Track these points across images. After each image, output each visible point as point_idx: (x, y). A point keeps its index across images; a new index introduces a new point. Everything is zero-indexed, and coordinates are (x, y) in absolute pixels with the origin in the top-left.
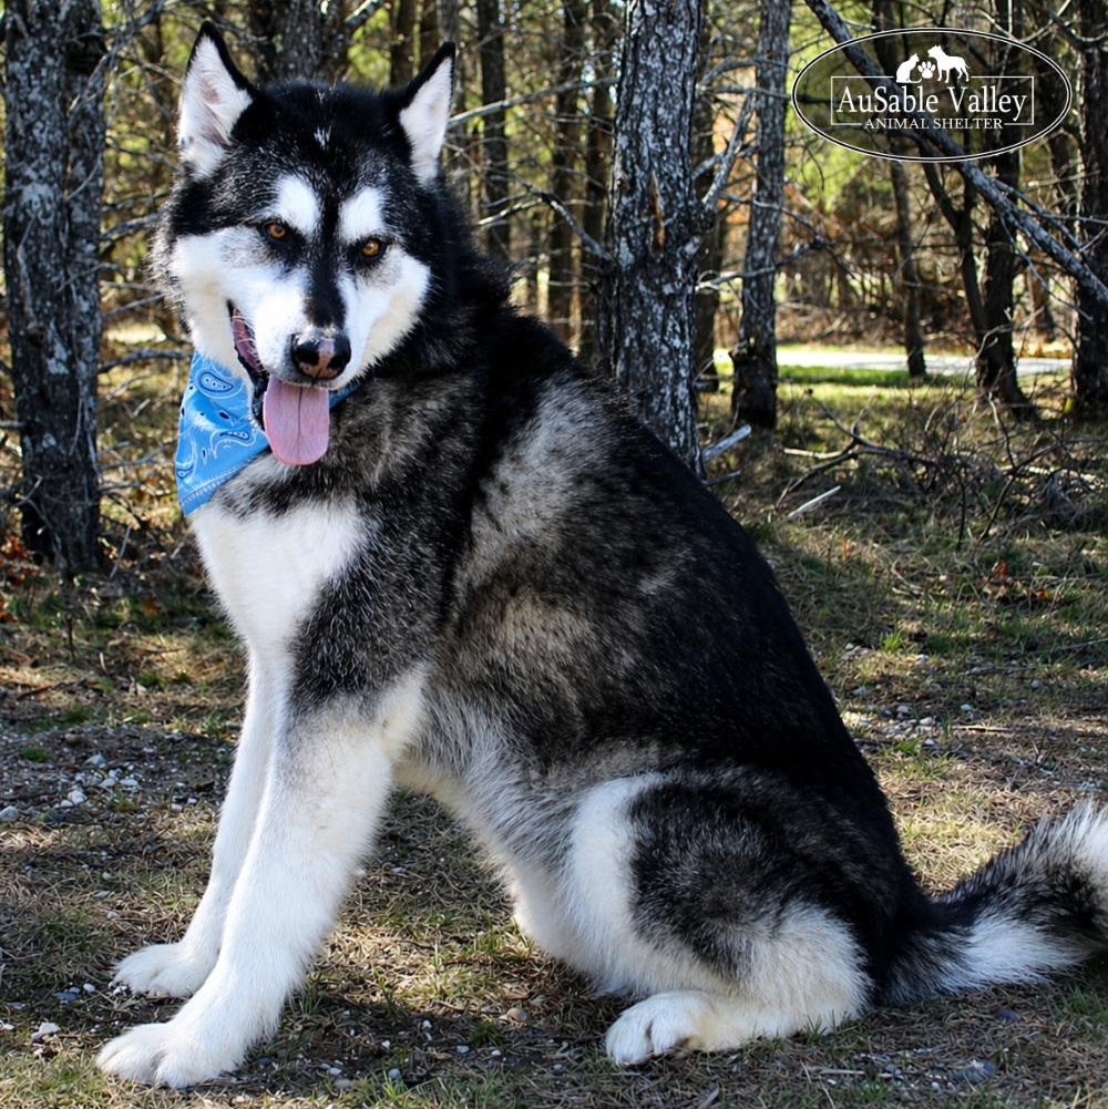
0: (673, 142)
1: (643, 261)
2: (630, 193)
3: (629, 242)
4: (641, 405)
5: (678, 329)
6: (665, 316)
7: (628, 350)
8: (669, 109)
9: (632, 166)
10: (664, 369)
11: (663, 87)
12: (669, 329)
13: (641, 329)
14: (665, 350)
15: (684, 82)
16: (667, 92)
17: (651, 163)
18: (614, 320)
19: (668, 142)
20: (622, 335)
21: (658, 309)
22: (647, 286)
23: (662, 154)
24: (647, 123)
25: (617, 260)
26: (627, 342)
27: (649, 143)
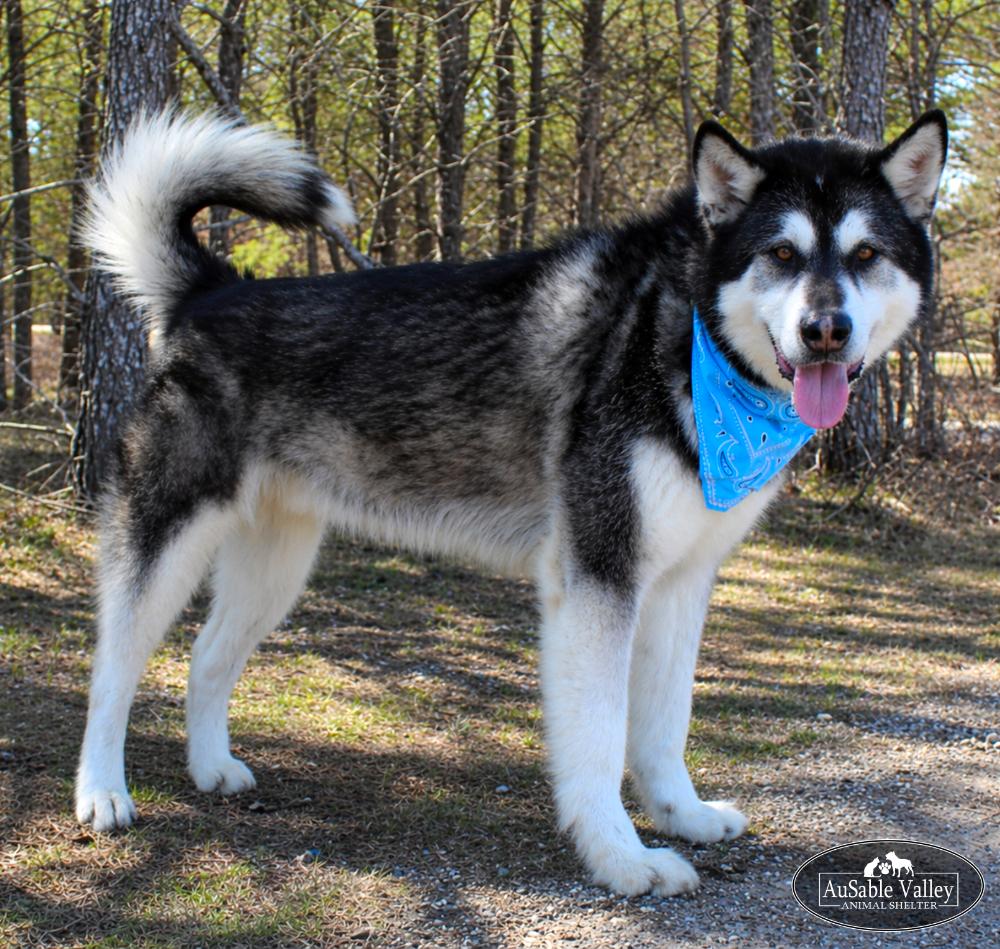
4: (109, 409)
5: (137, 355)
6: (129, 344)
7: (101, 369)
10: (127, 383)
12: (131, 355)
13: (111, 355)
14: (128, 369)
18: (91, 348)
20: (97, 359)
21: (123, 340)
22: (115, 323)
25: (94, 305)
26: (100, 363)
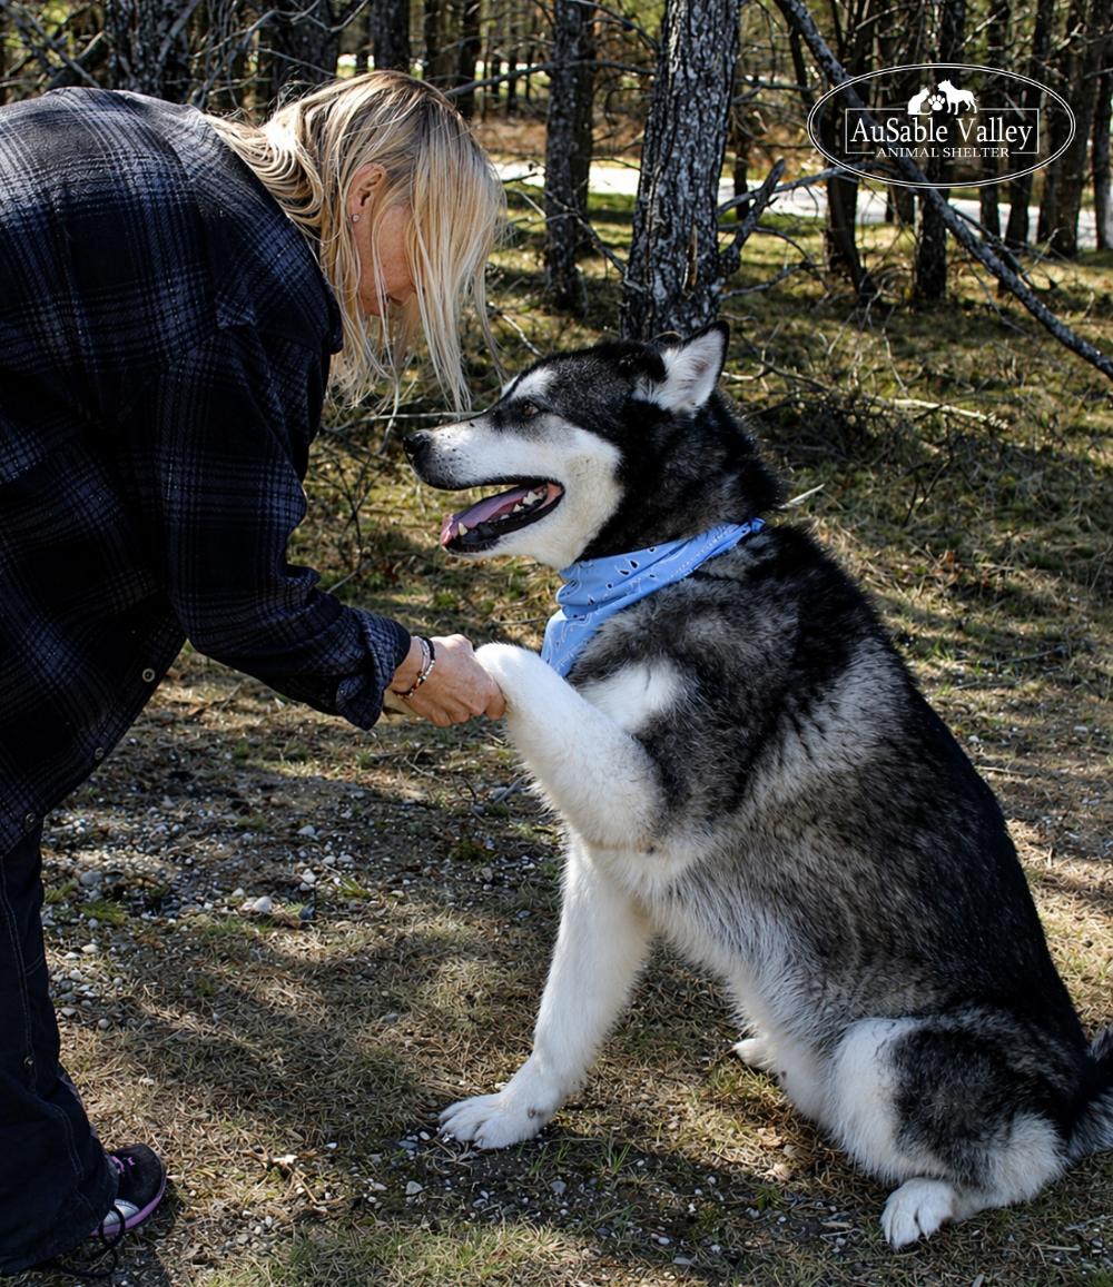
0: (705, 192)
1: (675, 297)
2: (665, 237)
3: (663, 278)
8: (704, 163)
9: (669, 212)
11: (698, 144)
15: (717, 138)
16: (703, 148)
17: (685, 211)
19: (701, 192)
23: (695, 203)
24: (684, 174)
25: (651, 293)
27: (685, 194)
